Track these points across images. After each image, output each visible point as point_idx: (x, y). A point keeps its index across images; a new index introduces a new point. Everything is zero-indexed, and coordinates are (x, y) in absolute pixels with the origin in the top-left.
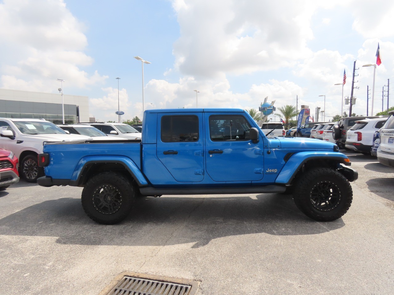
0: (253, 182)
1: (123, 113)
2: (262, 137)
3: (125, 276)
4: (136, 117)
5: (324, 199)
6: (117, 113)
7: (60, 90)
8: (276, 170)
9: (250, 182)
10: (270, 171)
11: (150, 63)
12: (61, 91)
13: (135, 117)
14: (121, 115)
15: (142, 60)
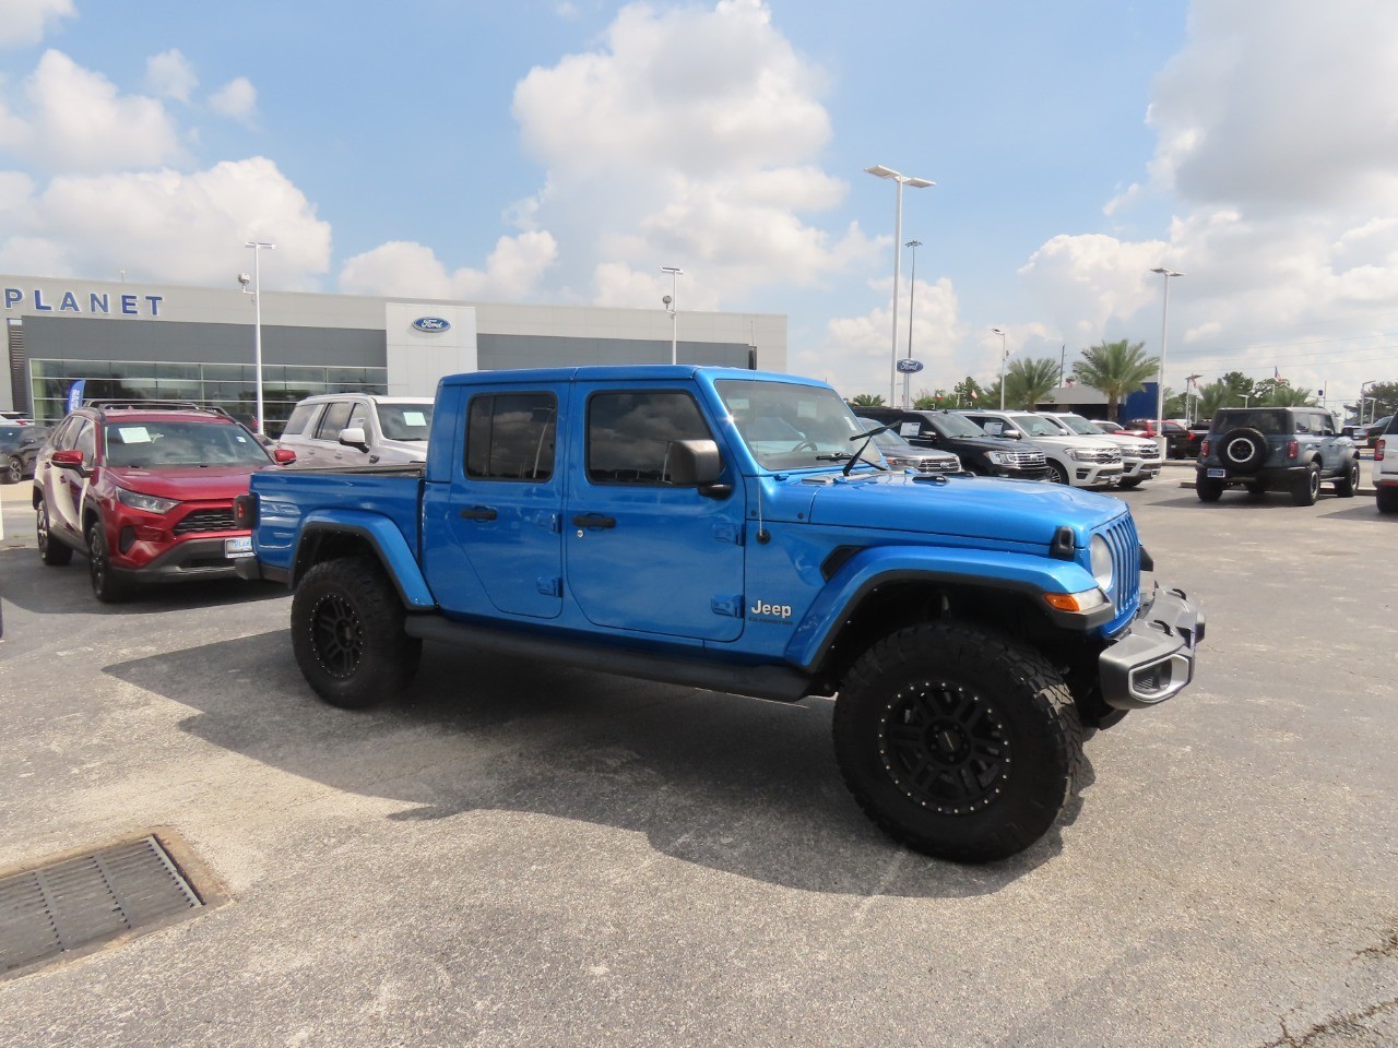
0: (709, 645)
1: (920, 367)
2: (743, 476)
3: (155, 836)
4: (969, 379)
5: (952, 759)
6: (901, 367)
7: (667, 301)
8: (786, 611)
9: (699, 643)
10: (764, 609)
11: (928, 185)
12: (670, 305)
13: (964, 381)
14: (913, 375)
15: (897, 178)
